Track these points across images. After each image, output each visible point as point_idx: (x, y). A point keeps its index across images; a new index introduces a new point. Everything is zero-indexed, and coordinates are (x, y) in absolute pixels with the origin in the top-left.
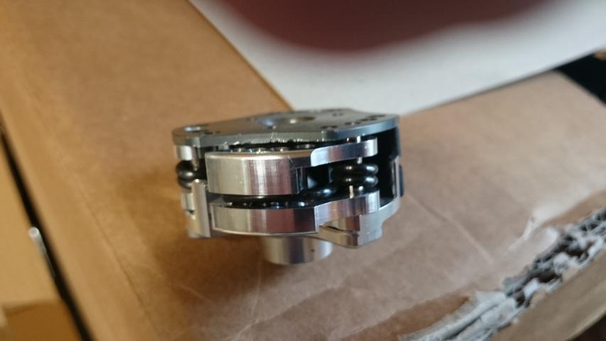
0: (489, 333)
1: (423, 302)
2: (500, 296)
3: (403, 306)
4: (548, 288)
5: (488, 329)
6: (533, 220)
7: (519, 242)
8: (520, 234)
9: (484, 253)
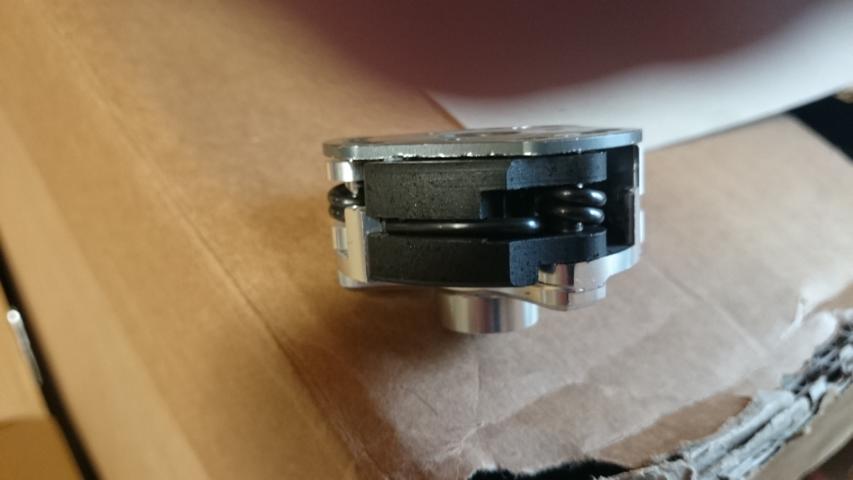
0: (776, 445)
1: (690, 403)
2: (787, 396)
3: (668, 408)
4: (837, 388)
5: (773, 441)
6: (804, 301)
7: (791, 329)
8: (792, 320)
9: (752, 342)
